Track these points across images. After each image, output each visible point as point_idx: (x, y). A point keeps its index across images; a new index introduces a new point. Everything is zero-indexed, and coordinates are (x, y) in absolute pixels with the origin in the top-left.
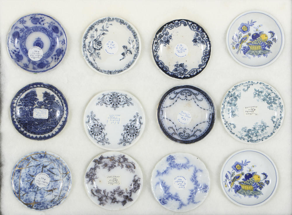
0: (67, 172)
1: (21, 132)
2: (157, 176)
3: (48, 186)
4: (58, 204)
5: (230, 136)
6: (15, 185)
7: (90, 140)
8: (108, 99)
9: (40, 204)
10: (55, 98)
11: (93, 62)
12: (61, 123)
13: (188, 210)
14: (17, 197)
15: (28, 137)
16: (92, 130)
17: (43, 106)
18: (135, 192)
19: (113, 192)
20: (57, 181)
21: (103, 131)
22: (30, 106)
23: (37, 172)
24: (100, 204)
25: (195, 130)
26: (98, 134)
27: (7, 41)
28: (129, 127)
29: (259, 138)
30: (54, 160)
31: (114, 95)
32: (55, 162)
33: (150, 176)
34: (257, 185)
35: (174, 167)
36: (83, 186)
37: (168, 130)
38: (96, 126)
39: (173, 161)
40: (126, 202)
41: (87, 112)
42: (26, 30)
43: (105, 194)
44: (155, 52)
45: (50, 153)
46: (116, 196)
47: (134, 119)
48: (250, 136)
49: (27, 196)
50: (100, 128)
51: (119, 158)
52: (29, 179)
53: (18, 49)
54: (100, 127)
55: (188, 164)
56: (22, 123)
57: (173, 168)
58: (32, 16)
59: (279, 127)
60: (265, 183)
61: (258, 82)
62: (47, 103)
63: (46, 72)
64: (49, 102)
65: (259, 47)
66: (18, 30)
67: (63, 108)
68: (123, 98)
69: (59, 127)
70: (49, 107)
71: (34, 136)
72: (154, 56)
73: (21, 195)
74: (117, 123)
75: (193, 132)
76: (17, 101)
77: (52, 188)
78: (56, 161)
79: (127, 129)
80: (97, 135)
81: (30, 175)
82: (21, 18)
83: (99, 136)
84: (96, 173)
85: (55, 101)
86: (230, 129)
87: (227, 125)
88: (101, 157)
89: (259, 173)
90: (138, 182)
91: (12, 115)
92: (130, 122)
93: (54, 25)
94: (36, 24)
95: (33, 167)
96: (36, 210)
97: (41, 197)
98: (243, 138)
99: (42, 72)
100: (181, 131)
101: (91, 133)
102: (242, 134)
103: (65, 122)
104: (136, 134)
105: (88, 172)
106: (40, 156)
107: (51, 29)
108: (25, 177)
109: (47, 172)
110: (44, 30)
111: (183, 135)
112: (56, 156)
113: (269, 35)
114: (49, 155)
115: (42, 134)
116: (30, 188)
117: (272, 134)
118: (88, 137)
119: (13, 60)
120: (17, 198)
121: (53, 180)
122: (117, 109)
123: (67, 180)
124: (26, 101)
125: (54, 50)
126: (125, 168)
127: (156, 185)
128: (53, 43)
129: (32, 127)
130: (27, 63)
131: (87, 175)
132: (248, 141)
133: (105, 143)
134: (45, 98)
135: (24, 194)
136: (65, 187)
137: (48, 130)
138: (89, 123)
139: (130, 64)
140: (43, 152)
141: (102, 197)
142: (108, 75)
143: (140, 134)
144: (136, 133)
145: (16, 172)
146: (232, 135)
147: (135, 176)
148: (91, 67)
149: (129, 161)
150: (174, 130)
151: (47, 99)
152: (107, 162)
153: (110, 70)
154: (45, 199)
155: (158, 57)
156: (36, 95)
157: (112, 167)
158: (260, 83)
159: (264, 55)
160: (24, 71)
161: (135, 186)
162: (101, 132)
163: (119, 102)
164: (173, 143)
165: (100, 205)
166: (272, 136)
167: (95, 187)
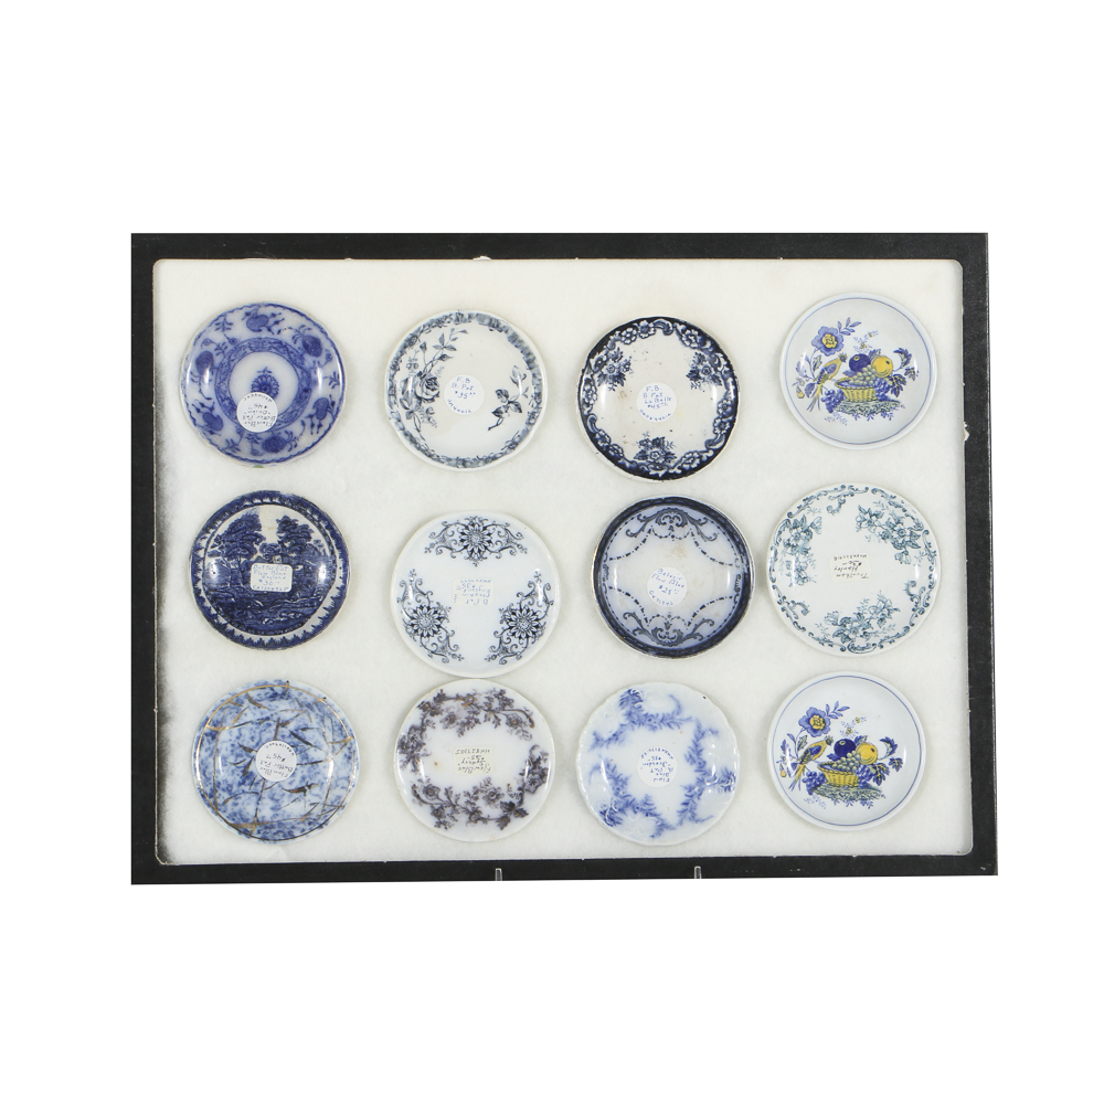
0: (345, 737)
1: (221, 628)
2: (593, 747)
3: (292, 779)
4: (321, 826)
5: (794, 636)
6: (204, 773)
7: (408, 649)
8: (457, 536)
9: (272, 827)
10: (312, 535)
11: (415, 434)
12: (328, 602)
13: (680, 841)
14: (209, 805)
15: (239, 640)
16: (413, 622)
17: (278, 557)
18: (534, 792)
19: (472, 793)
20: (316, 762)
21: (444, 624)
22: (241, 555)
23: (261, 739)
24: (439, 824)
25: (697, 620)
26: (431, 633)
27: (182, 378)
28: (514, 614)
29: (873, 640)
30: (309, 706)
31: (473, 525)
32: (312, 709)
33: (576, 748)
34: (868, 771)
35: (641, 723)
36: (391, 775)
37: (622, 621)
38: (425, 609)
39: (636, 705)
40: (509, 821)
41: (400, 574)
42: (230, 347)
43: (449, 798)
44: (585, 406)
45: (300, 685)
46: (481, 804)
47: (530, 590)
48: (848, 637)
49: (236, 804)
50: (436, 616)
51: (488, 698)
52: (240, 759)
53: (209, 399)
54: (436, 612)
55: (678, 714)
56: (221, 604)
57: (636, 727)
58: (249, 310)
59: (927, 610)
60: (891, 767)
61: (867, 489)
62: (289, 548)
63: (287, 462)
64: (293, 545)
65: (870, 393)
66: (211, 348)
67: (334, 562)
68: (499, 532)
69: (321, 612)
70: (295, 558)
71: (256, 638)
72: (584, 418)
73: (220, 801)
74: (481, 602)
75: (692, 626)
76: (208, 542)
77: (304, 784)
78: (314, 707)
79: (511, 620)
80: (428, 635)
81: (245, 748)
82: (221, 316)
83: (434, 639)
84: (425, 741)
85: (312, 542)
86: (793, 617)
87: (785, 605)
88: (439, 695)
89: (874, 739)
90: (543, 765)
91: (195, 580)
92: (518, 600)
93: (307, 332)
94: (260, 330)
95: (250, 725)
96: (262, 842)
97: (273, 809)
98: (829, 641)
99: (278, 461)
100: (659, 623)
101: (410, 630)
102: (827, 632)
103: (338, 601)
104: (534, 633)
105: (404, 737)
106: (271, 692)
107: (299, 344)
108: (229, 753)
109: (289, 740)
110: (280, 348)
111: (663, 634)
112: (316, 692)
113: (897, 360)
114: (297, 689)
115: (276, 634)
116: (243, 783)
117: (907, 628)
118: (403, 641)
119: (196, 429)
120: (209, 810)
121: (305, 761)
122: (482, 563)
123: (345, 760)
124: (232, 542)
125: (307, 403)
126: (504, 727)
127: (591, 773)
128: (305, 385)
129: (247, 615)
130: (236, 438)
131: (403, 746)
132: (843, 650)
133: (450, 657)
134: (283, 535)
135: (228, 799)
136: (339, 779)
137: (291, 623)
138: (406, 601)
139: (517, 440)
140: (280, 683)
141: (442, 807)
142: (456, 469)
143: (548, 632)
144: (535, 630)
145: (206, 738)
146: (799, 633)
147: (533, 748)
148: (412, 448)
149: (516, 705)
150: (639, 622)
151: (287, 539)
152: (455, 711)
153: (462, 457)
154: (284, 812)
155: (593, 421)
156: (259, 527)
157: (470, 723)
158: (874, 491)
159: (884, 413)
160: (229, 458)
161: (533, 774)
162: (439, 626)
163: (487, 544)
164: (636, 654)
165: (436, 829)
166: (908, 635)
167: (424, 779)
